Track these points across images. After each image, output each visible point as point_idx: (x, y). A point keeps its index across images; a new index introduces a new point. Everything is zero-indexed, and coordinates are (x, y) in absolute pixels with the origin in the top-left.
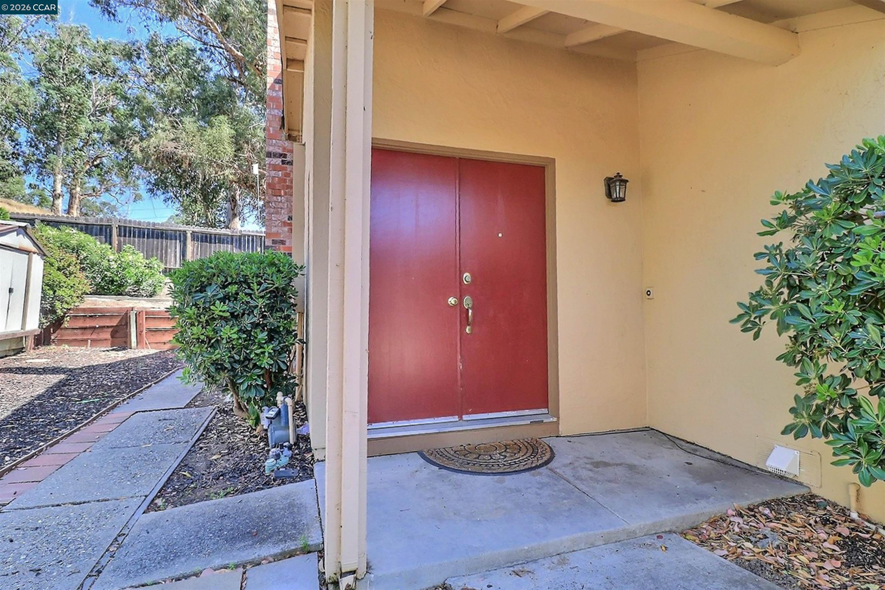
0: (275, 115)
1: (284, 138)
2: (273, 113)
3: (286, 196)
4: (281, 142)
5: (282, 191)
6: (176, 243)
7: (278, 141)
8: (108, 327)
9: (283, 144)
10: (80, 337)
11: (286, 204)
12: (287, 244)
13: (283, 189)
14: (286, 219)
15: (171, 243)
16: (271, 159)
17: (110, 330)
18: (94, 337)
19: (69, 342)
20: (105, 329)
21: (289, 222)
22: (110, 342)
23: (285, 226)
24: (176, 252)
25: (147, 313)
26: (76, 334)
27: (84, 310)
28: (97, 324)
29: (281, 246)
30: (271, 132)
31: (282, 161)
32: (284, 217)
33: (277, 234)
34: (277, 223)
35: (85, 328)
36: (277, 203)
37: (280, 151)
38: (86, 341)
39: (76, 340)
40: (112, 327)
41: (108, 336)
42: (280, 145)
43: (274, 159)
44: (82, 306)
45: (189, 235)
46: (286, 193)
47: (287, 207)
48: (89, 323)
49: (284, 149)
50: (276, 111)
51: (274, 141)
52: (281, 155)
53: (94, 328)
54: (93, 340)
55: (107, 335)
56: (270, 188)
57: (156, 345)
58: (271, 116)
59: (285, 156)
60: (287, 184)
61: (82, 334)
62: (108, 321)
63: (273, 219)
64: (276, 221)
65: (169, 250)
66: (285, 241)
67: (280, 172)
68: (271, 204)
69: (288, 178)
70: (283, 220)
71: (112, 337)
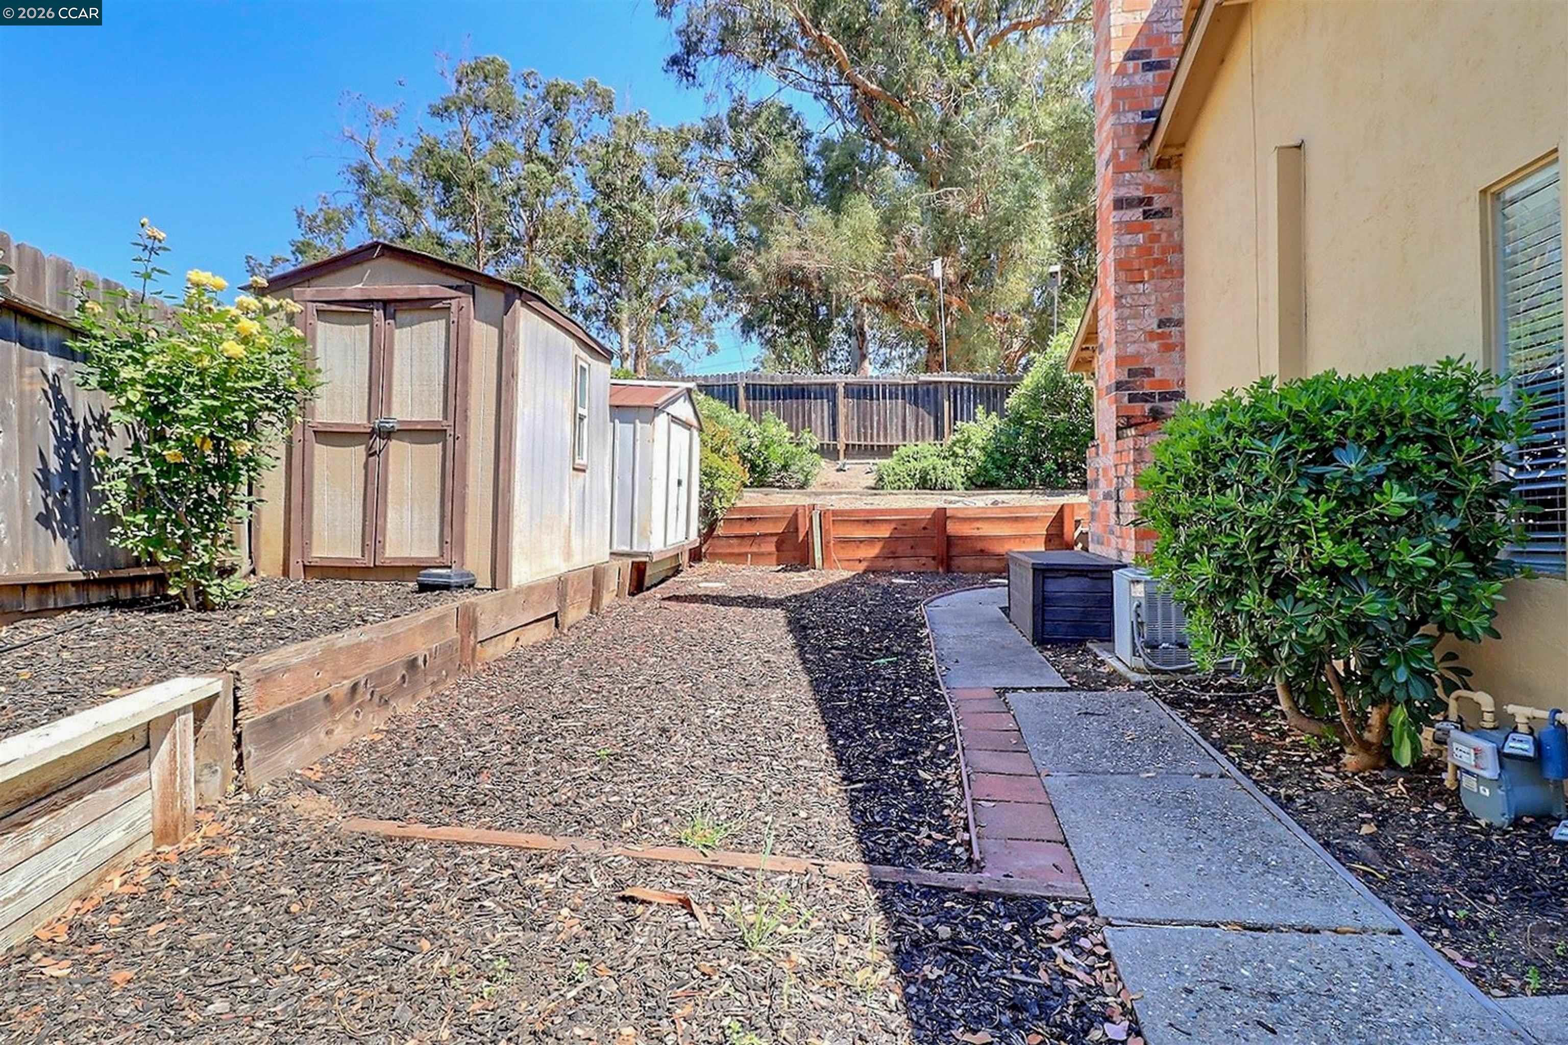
0: (1129, 124)
1: (1146, 166)
2: (1124, 121)
3: (1152, 282)
4: (1140, 174)
5: (1146, 272)
6: (822, 405)
7: (1134, 174)
8: (772, 535)
9: (1145, 178)
10: (736, 551)
11: (1154, 297)
12: (1158, 375)
13: (1147, 268)
14: (1155, 326)
15: (816, 405)
16: (1122, 212)
17: (775, 539)
18: (755, 549)
19: (725, 557)
20: (769, 539)
21: (1160, 331)
22: (775, 557)
23: (1152, 340)
24: (823, 418)
25: (835, 513)
26: (730, 546)
27: (741, 509)
28: (756, 529)
29: (1146, 380)
30: (1122, 159)
31: (1145, 212)
32: (1150, 321)
33: (1137, 357)
34: (1137, 336)
35: (742, 537)
36: (1136, 297)
37: (1140, 193)
38: (745, 554)
39: (732, 554)
40: (777, 534)
41: (773, 548)
42: (1139, 181)
43: (1128, 212)
44: (739, 504)
45: (841, 390)
46: (1152, 276)
47: (1157, 302)
48: (748, 529)
49: (1147, 187)
50: (1130, 115)
51: (1127, 175)
52: (1141, 201)
53: (754, 536)
54: (753, 554)
55: (770, 547)
56: (1121, 270)
57: (847, 563)
58: (1120, 128)
59: (1150, 201)
60: (1155, 256)
61: (740, 545)
62: (771, 525)
63: (1129, 328)
64: (1135, 332)
65: (813, 416)
66: (1153, 370)
67: (1141, 236)
68: (1124, 301)
69: (1156, 246)
70: (1149, 329)
71: (778, 550)
